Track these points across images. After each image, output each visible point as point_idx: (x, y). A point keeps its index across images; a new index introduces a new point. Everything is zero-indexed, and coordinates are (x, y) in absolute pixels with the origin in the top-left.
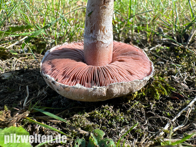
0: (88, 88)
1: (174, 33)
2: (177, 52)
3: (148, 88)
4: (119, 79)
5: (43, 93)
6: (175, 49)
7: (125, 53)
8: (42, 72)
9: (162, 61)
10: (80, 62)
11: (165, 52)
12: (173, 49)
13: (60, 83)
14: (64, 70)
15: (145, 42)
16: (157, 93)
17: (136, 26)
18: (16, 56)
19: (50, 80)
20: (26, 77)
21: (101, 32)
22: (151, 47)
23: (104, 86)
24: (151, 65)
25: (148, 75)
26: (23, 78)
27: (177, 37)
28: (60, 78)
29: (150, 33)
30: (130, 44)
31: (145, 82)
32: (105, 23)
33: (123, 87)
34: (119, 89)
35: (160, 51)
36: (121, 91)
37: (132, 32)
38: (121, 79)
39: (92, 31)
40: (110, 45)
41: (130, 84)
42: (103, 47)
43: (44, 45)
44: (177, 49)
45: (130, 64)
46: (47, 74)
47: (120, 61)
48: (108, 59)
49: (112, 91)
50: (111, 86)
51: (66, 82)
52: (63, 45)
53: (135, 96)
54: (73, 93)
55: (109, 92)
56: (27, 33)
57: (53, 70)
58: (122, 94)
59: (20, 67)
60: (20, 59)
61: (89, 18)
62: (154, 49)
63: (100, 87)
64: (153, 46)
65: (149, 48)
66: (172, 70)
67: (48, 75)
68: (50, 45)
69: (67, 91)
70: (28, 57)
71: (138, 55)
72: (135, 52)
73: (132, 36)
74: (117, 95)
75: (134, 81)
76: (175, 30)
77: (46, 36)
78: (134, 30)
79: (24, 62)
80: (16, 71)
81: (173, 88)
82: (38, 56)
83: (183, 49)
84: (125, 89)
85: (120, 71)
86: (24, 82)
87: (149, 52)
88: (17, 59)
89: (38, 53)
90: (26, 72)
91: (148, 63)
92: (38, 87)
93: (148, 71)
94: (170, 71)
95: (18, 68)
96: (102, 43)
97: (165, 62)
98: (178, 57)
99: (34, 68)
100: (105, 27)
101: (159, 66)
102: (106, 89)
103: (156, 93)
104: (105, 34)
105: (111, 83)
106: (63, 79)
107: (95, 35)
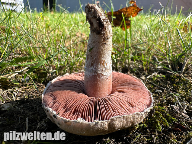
0: (89, 122)
1: (168, 62)
2: (173, 80)
3: (149, 119)
4: (120, 112)
5: (43, 126)
6: (171, 77)
7: (124, 84)
8: (43, 104)
9: (160, 89)
10: (81, 94)
11: (162, 80)
12: (169, 77)
13: (61, 117)
14: (66, 103)
15: (141, 70)
16: (159, 124)
17: (132, 56)
18: (17, 86)
19: (52, 113)
20: (26, 107)
21: (101, 65)
23: (105, 120)
24: (150, 96)
25: (149, 106)
26: (23, 108)
27: (172, 66)
28: (62, 111)
29: (146, 62)
30: (128, 74)
31: (146, 114)
32: (104, 57)
33: (124, 121)
34: (121, 123)
35: (157, 79)
36: (123, 124)
37: (129, 61)
38: (122, 112)
39: (92, 65)
40: (110, 76)
41: (131, 116)
42: (103, 79)
43: (45, 74)
44: (173, 77)
45: (129, 94)
46: (49, 106)
47: (120, 92)
48: (108, 90)
49: (114, 124)
50: (112, 120)
51: (67, 116)
52: (64, 76)
53: (137, 128)
54: (74, 127)
55: (111, 125)
56: (29, 63)
57: (54, 103)
58: (124, 127)
59: (20, 97)
60: (21, 88)
61: (90, 53)
62: (151, 77)
63: (102, 121)
64: (149, 74)
65: (146, 77)
66: (170, 98)
67: (50, 109)
68: (51, 74)
69: (68, 126)
70: (29, 86)
71: (137, 85)
72: (134, 82)
73: (129, 64)
74: (119, 129)
75: (135, 114)
76: (169, 59)
77: (47, 65)
78: (130, 60)
79: (25, 92)
80: (17, 101)
81: (174, 118)
82: (39, 86)
83: (179, 77)
84: (126, 122)
85: (120, 103)
86: (24, 113)
87: (146, 80)
88: (18, 89)
89: (39, 83)
90: (26, 102)
91: (147, 93)
92: (37, 118)
93: (148, 102)
94: (169, 100)
95: (19, 98)
96: (102, 75)
97: (163, 90)
98: (175, 85)
99: (34, 97)
100: (105, 61)
101: (157, 94)
102: (107, 122)
103: (157, 124)
104: (104, 67)
105: (112, 117)
106: (64, 112)
107: (95, 68)
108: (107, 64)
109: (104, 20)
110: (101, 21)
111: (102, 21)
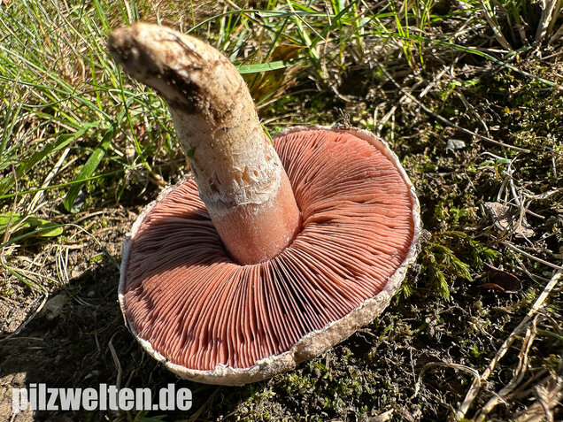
0: (245, 369)
2: (501, 90)
6: (496, 81)
13: (176, 368)
14: (180, 315)
16: (443, 283)
20: (102, 294)
21: (239, 182)
22: (423, 86)
23: (284, 351)
28: (176, 343)
30: (345, 129)
32: (240, 161)
33: (334, 334)
34: (327, 341)
35: (452, 93)
36: (333, 342)
39: (215, 189)
42: (261, 214)
46: (142, 334)
47: (321, 222)
50: (301, 345)
52: (158, 200)
55: (302, 356)
57: (153, 319)
59: (79, 264)
61: (193, 161)
62: (433, 88)
63: (276, 357)
64: (427, 79)
65: (416, 94)
66: (488, 170)
75: (360, 307)
79: (85, 244)
80: (73, 282)
81: (489, 250)
84: (341, 334)
85: (321, 276)
90: (98, 280)
94: (482, 178)
95: (77, 268)
96: (254, 205)
97: (467, 139)
98: (507, 111)
100: (246, 168)
102: (291, 355)
103: (439, 282)
104: (252, 183)
106: (182, 346)
107: (227, 196)
108: (259, 172)
109: (188, 68)
110: (181, 76)
111: (184, 73)
